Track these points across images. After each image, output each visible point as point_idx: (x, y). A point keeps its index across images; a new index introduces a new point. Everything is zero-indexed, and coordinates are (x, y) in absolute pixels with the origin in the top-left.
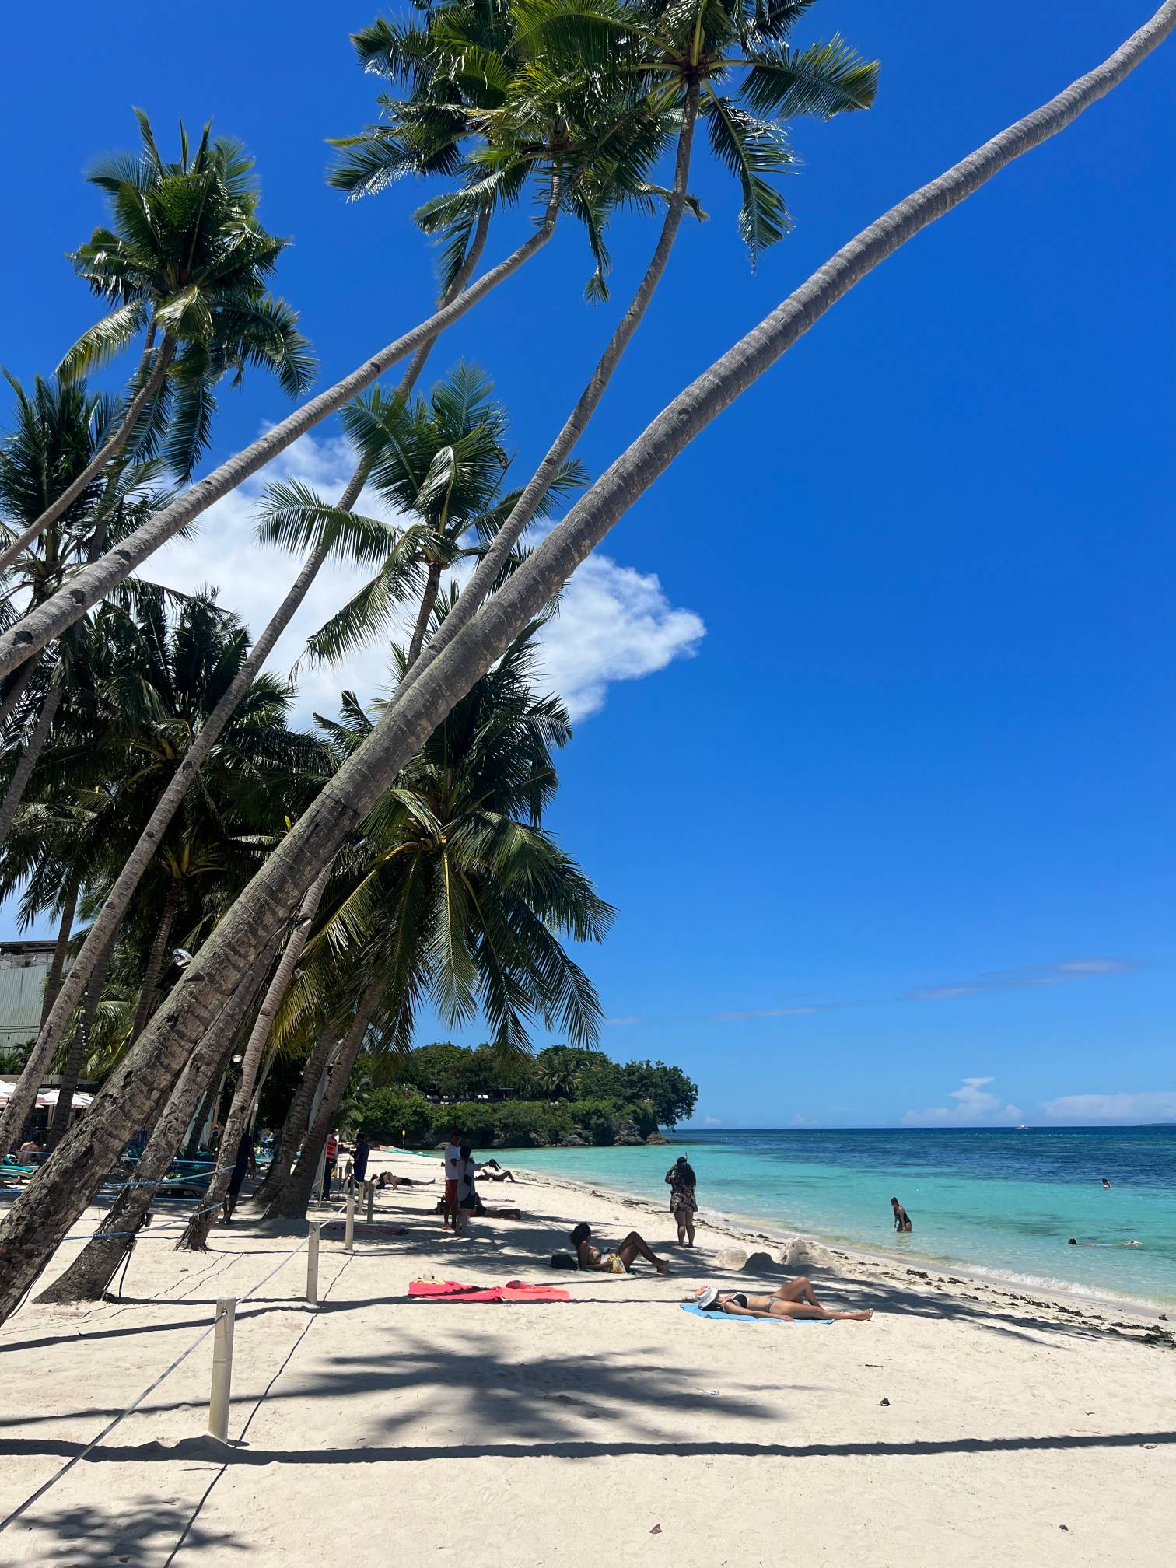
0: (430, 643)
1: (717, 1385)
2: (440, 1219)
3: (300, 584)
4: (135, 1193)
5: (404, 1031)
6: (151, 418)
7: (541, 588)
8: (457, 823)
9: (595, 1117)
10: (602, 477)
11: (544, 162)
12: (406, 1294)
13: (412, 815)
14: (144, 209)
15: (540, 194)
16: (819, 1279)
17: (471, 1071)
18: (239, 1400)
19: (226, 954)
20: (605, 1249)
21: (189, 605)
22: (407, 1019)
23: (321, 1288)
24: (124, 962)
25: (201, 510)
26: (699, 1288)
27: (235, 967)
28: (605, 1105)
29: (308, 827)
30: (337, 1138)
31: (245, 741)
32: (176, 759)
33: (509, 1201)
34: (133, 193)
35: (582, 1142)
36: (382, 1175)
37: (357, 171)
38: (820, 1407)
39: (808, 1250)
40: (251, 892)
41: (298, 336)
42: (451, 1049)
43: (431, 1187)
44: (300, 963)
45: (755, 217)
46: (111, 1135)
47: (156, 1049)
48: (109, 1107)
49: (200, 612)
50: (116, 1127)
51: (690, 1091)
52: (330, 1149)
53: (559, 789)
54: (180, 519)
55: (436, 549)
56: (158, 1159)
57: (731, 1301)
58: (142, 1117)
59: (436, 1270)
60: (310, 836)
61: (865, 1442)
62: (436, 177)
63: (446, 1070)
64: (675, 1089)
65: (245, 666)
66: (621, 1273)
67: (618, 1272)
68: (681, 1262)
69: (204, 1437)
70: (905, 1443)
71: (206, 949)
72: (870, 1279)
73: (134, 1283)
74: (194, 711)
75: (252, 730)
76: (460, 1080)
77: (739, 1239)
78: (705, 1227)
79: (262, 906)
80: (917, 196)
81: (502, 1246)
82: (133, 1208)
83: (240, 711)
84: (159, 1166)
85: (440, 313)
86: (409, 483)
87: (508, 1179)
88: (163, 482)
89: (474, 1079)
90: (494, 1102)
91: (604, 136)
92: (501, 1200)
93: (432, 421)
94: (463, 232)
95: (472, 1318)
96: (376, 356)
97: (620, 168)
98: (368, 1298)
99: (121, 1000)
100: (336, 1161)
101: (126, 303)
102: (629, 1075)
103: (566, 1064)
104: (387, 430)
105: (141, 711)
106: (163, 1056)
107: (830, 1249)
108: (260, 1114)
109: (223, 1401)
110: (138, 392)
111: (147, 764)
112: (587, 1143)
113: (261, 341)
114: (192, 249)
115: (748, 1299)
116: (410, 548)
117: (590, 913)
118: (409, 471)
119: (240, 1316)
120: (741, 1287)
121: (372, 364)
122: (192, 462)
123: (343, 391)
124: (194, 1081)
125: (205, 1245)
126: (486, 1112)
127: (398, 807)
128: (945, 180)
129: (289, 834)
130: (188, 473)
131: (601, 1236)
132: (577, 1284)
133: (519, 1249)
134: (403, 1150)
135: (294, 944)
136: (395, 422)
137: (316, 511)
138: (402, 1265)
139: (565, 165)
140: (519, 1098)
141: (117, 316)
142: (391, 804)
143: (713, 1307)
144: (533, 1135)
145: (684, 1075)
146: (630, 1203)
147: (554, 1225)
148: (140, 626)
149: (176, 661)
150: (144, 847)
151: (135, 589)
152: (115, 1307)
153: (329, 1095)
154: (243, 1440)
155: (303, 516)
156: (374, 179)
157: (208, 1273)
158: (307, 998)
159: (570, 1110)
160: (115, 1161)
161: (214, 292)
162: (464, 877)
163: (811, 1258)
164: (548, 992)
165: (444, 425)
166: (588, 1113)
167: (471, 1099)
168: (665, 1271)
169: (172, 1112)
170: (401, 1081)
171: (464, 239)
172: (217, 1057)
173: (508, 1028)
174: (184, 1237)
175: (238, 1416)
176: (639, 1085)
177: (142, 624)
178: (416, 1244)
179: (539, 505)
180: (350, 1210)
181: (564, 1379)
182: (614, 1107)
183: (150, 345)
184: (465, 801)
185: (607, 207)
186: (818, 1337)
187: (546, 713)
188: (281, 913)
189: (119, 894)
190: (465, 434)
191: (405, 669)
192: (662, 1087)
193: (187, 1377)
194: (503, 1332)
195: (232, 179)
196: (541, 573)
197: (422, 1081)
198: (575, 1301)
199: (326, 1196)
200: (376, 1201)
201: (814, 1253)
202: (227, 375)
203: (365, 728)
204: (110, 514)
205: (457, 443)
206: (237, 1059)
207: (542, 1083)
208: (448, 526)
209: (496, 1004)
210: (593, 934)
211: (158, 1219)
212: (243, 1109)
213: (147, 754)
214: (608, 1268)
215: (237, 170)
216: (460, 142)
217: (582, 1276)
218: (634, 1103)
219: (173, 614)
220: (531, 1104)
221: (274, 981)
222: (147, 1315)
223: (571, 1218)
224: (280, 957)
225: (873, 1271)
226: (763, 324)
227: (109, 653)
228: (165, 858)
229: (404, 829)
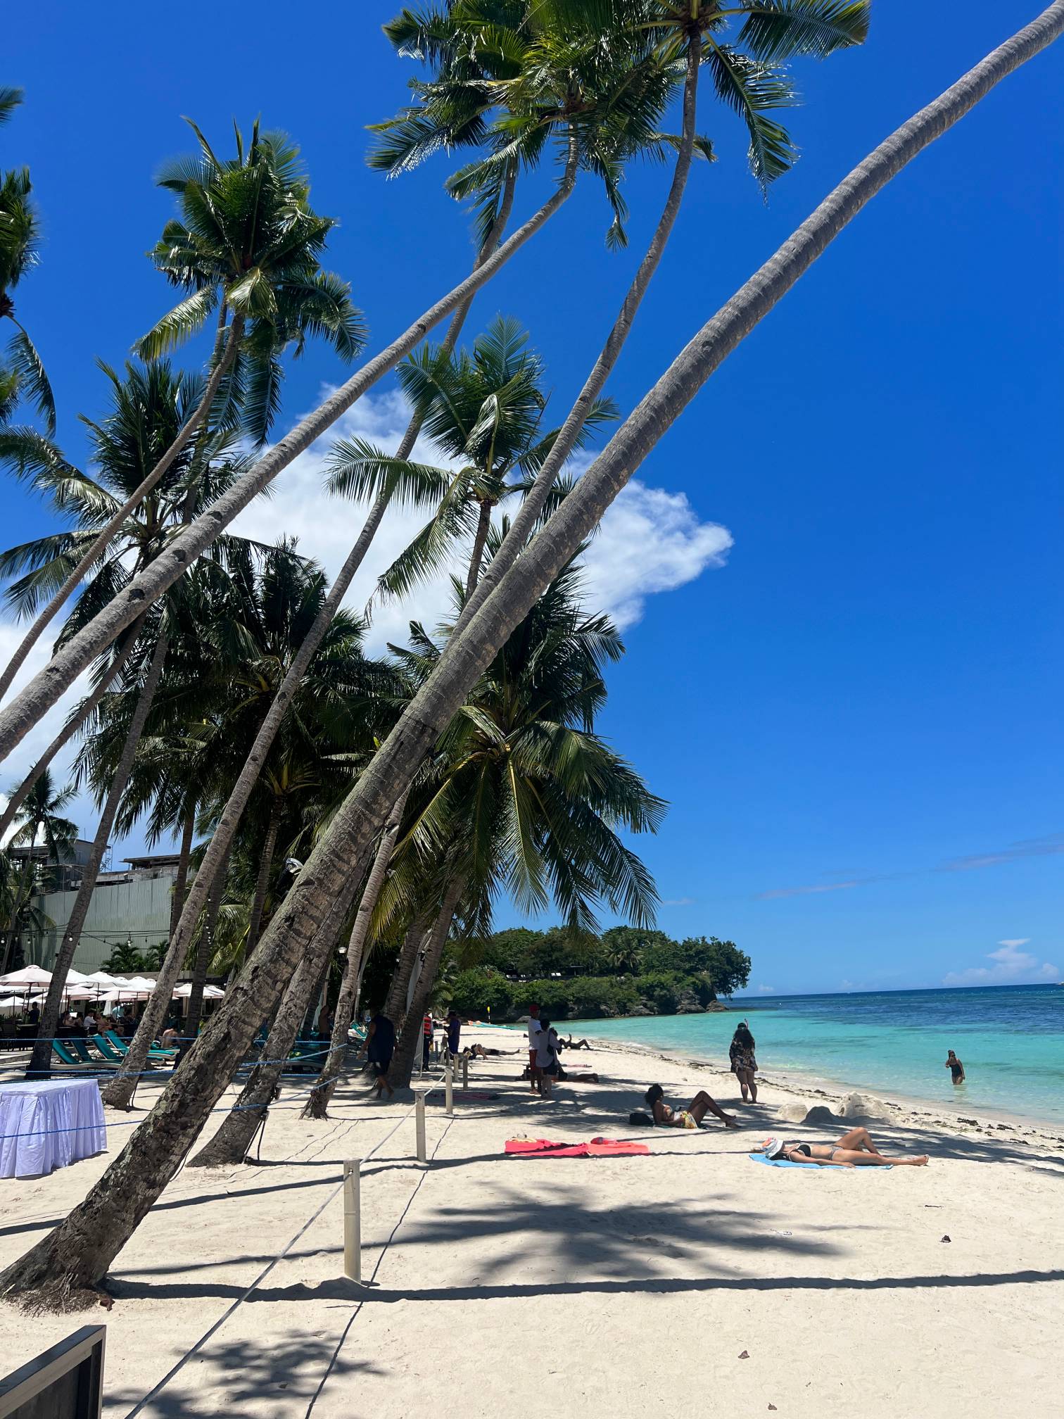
0: (486, 574)
1: (788, 1227)
2: (527, 1084)
3: (367, 529)
4: (264, 1071)
5: (484, 920)
6: (230, 391)
7: (585, 517)
8: (516, 734)
9: (658, 989)
10: (635, 411)
11: (561, 125)
12: (503, 1152)
13: (478, 728)
14: (208, 203)
15: (561, 155)
16: (875, 1129)
17: (544, 952)
18: (368, 1246)
19: (331, 860)
20: (678, 1108)
21: (272, 554)
22: (486, 909)
23: (430, 1148)
24: (238, 870)
25: (279, 470)
26: (766, 1139)
27: (340, 871)
28: (666, 978)
29: (394, 745)
30: (431, 1015)
31: (329, 671)
32: (271, 690)
33: (586, 1066)
34: (198, 191)
35: (647, 1012)
36: (473, 1047)
37: (394, 151)
38: (886, 1244)
39: (864, 1103)
40: (349, 805)
41: (351, 307)
42: (525, 933)
43: (516, 1056)
44: (391, 865)
45: (762, 153)
46: (244, 1022)
47: (277, 946)
48: (240, 997)
49: (282, 559)
50: (248, 1015)
51: (744, 962)
52: (426, 1025)
53: (607, 698)
54: (262, 480)
55: (485, 488)
56: (282, 1041)
57: (796, 1151)
58: (269, 1005)
59: (528, 1129)
60: (396, 753)
61: (930, 1275)
62: (466, 149)
63: (522, 952)
64: (729, 962)
65: (325, 606)
66: (693, 1128)
67: (691, 1127)
68: (747, 1116)
69: (341, 1280)
70: (967, 1275)
71: (313, 858)
72: (923, 1128)
73: (269, 1148)
74: (283, 647)
75: (334, 660)
76: (536, 960)
77: (798, 1094)
78: (766, 1084)
79: (359, 817)
80: (916, 120)
81: (584, 1107)
82: (264, 1083)
83: (323, 646)
84: (283, 1047)
85: (476, 273)
86: (459, 430)
87: (584, 1047)
88: (241, 446)
89: (548, 959)
90: (567, 979)
91: (615, 94)
92: (580, 1066)
93: (475, 371)
94: (493, 197)
95: (563, 1172)
96: (422, 318)
97: (631, 123)
98: (471, 1156)
99: (238, 903)
100: (432, 1036)
101: (199, 288)
102: (687, 950)
103: (628, 943)
104: (436, 383)
105: (239, 650)
106: (283, 952)
107: (883, 1101)
108: (363, 997)
109: (355, 1248)
110: (215, 368)
111: (247, 696)
112: (652, 1013)
113: (317, 313)
114: (253, 235)
115: (811, 1148)
116: (463, 489)
117: (643, 808)
118: (458, 419)
119: (364, 1174)
120: (804, 1137)
121: (419, 325)
122: (266, 428)
123: (394, 352)
124: (308, 972)
125: (326, 1114)
126: (560, 988)
127: (465, 721)
128: (942, 102)
129: (378, 753)
130: (263, 436)
131: (672, 1095)
132: (653, 1139)
133: (599, 1109)
134: (489, 1024)
135: (384, 848)
136: (443, 376)
137: (378, 463)
138: (498, 1125)
139: (580, 125)
140: (588, 974)
141: (191, 301)
142: (459, 719)
143: (780, 1156)
144: (603, 1007)
145: (738, 949)
146: (696, 1065)
147: (629, 1087)
148: (231, 576)
149: (265, 605)
150: (249, 770)
151: (225, 544)
152: (255, 1169)
153: (423, 979)
154: (374, 1281)
155: (367, 468)
156: (410, 156)
157: (330, 1137)
158: (399, 894)
159: (635, 983)
160: (249, 1044)
161: (275, 272)
162: (528, 781)
163: (867, 1110)
164: (611, 878)
165: (486, 375)
166: (651, 986)
167: (546, 977)
168: (733, 1125)
169: (291, 1000)
170: (483, 963)
171: (493, 204)
172: (326, 950)
173: (578, 913)
174: (307, 1107)
175: (368, 1259)
176: (697, 959)
177: (233, 574)
178: (507, 1107)
179: (575, 439)
180: (449, 1079)
181: (649, 1223)
182: (675, 979)
183: (223, 324)
184: (523, 713)
185: (621, 160)
186: (879, 1181)
187: (596, 630)
188: (376, 822)
189: (231, 811)
190: (506, 381)
191: (464, 599)
192: (718, 960)
193: (321, 1227)
194: (592, 1184)
195: (282, 168)
196: (585, 503)
197: (501, 963)
198: (653, 1154)
199: (426, 1067)
200: (470, 1071)
201: (870, 1106)
202: (290, 345)
203: (432, 653)
204: (199, 479)
205: (500, 390)
206: (342, 951)
207: (608, 960)
208: (494, 467)
209: (565, 892)
210: (647, 825)
211: (285, 1092)
212: (350, 994)
213: (245, 687)
214: (681, 1124)
215: (285, 159)
216: (484, 114)
217: (659, 1132)
218: (693, 976)
219: (259, 563)
220: (599, 979)
221: (370, 881)
222: (283, 1175)
223: (644, 1080)
224: (373, 860)
225: (925, 1120)
226: (776, 256)
227: (206, 602)
228: (267, 778)
229: (473, 740)
